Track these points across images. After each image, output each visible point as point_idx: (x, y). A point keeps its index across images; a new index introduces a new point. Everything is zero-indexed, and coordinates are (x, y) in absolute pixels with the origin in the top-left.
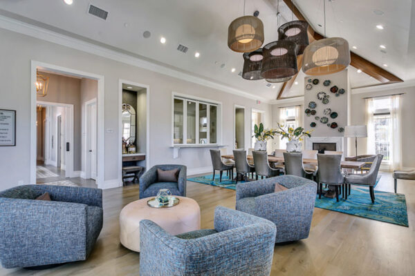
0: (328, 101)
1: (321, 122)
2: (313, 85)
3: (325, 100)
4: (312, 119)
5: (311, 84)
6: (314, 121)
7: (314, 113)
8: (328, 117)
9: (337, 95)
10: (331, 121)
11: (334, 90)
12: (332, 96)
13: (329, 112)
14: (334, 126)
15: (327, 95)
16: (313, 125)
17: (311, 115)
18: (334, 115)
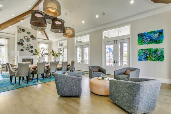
0: (29, 41)
1: (26, 49)
2: (22, 32)
3: (28, 40)
5: (21, 30)
6: (23, 48)
7: (22, 45)
8: (29, 47)
9: (33, 39)
10: (31, 49)
11: (32, 37)
12: (31, 39)
13: (30, 45)
14: (32, 51)
15: (29, 38)
16: (22, 50)
17: (21, 46)
18: (32, 47)
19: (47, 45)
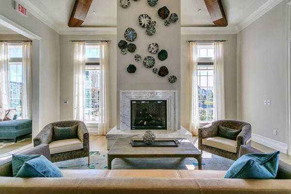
0: (154, 31)
1: (145, 64)
2: (132, 1)
3: (150, 28)
4: (129, 59)
6: (133, 63)
7: (132, 48)
8: (155, 57)
9: (167, 24)
10: (159, 64)
11: (163, 13)
12: (160, 23)
13: (155, 49)
14: (163, 72)
15: (153, 20)
16: (132, 69)
17: (128, 53)
18: (163, 55)
19: (220, 46)
